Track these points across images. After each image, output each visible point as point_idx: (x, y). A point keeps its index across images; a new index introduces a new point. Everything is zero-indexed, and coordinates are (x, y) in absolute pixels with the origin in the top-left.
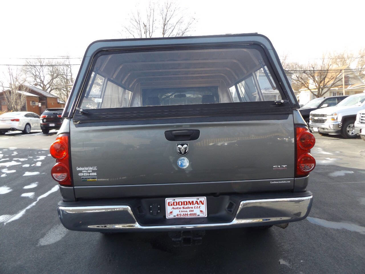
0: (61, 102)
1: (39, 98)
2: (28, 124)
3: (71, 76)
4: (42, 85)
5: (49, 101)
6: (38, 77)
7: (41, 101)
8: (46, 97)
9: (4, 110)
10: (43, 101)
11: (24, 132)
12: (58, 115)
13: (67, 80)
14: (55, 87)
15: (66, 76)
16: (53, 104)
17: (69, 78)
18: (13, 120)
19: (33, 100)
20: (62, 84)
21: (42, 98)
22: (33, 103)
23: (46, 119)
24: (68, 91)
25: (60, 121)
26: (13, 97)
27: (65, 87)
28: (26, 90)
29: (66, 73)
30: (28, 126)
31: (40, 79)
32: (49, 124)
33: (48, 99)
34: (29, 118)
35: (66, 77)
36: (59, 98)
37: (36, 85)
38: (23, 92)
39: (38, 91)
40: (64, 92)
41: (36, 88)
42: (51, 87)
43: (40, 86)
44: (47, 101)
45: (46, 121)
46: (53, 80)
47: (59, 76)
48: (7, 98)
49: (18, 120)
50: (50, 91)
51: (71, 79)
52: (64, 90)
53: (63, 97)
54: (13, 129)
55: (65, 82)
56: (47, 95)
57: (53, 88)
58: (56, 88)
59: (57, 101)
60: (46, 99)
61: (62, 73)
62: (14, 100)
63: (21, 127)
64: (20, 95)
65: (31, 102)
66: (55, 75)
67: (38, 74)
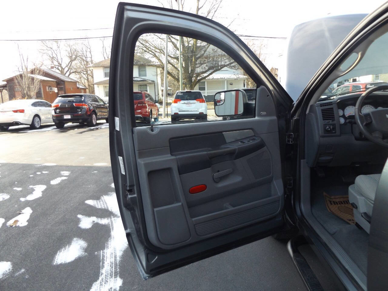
0: (81, 87)
1: (56, 82)
2: (37, 116)
3: (91, 58)
4: (60, 68)
5: (67, 86)
6: (55, 59)
7: (58, 86)
8: (64, 81)
9: (18, 97)
10: (61, 86)
11: (32, 127)
12: (74, 104)
13: (87, 62)
14: (74, 70)
15: (86, 57)
16: (72, 90)
17: (89, 59)
18: (16, 111)
19: (49, 85)
20: (82, 66)
21: (60, 83)
22: (50, 88)
23: (59, 108)
24: (88, 74)
25: (78, 111)
26: (25, 82)
27: (85, 70)
28: (39, 74)
29: (85, 55)
30: (37, 119)
31: (57, 62)
32: (63, 115)
33: (66, 83)
34: (38, 108)
35: (86, 59)
36: (78, 82)
37: (52, 68)
38: (37, 75)
39: (55, 75)
40: (84, 76)
41: (52, 70)
42: (70, 70)
43: (58, 69)
44: (65, 86)
45: (60, 112)
46: (71, 63)
47: (78, 58)
48: (18, 82)
49: (22, 111)
50: (69, 75)
51: (91, 61)
52: (83, 73)
53: (83, 82)
54: (17, 124)
55: (84, 64)
56: (65, 79)
57: (72, 71)
58: (75, 72)
59: (77, 85)
60: (64, 84)
61: (80, 55)
62: (27, 86)
63: (28, 120)
64: (33, 79)
65: (47, 88)
66: (74, 57)
67: (55, 56)
